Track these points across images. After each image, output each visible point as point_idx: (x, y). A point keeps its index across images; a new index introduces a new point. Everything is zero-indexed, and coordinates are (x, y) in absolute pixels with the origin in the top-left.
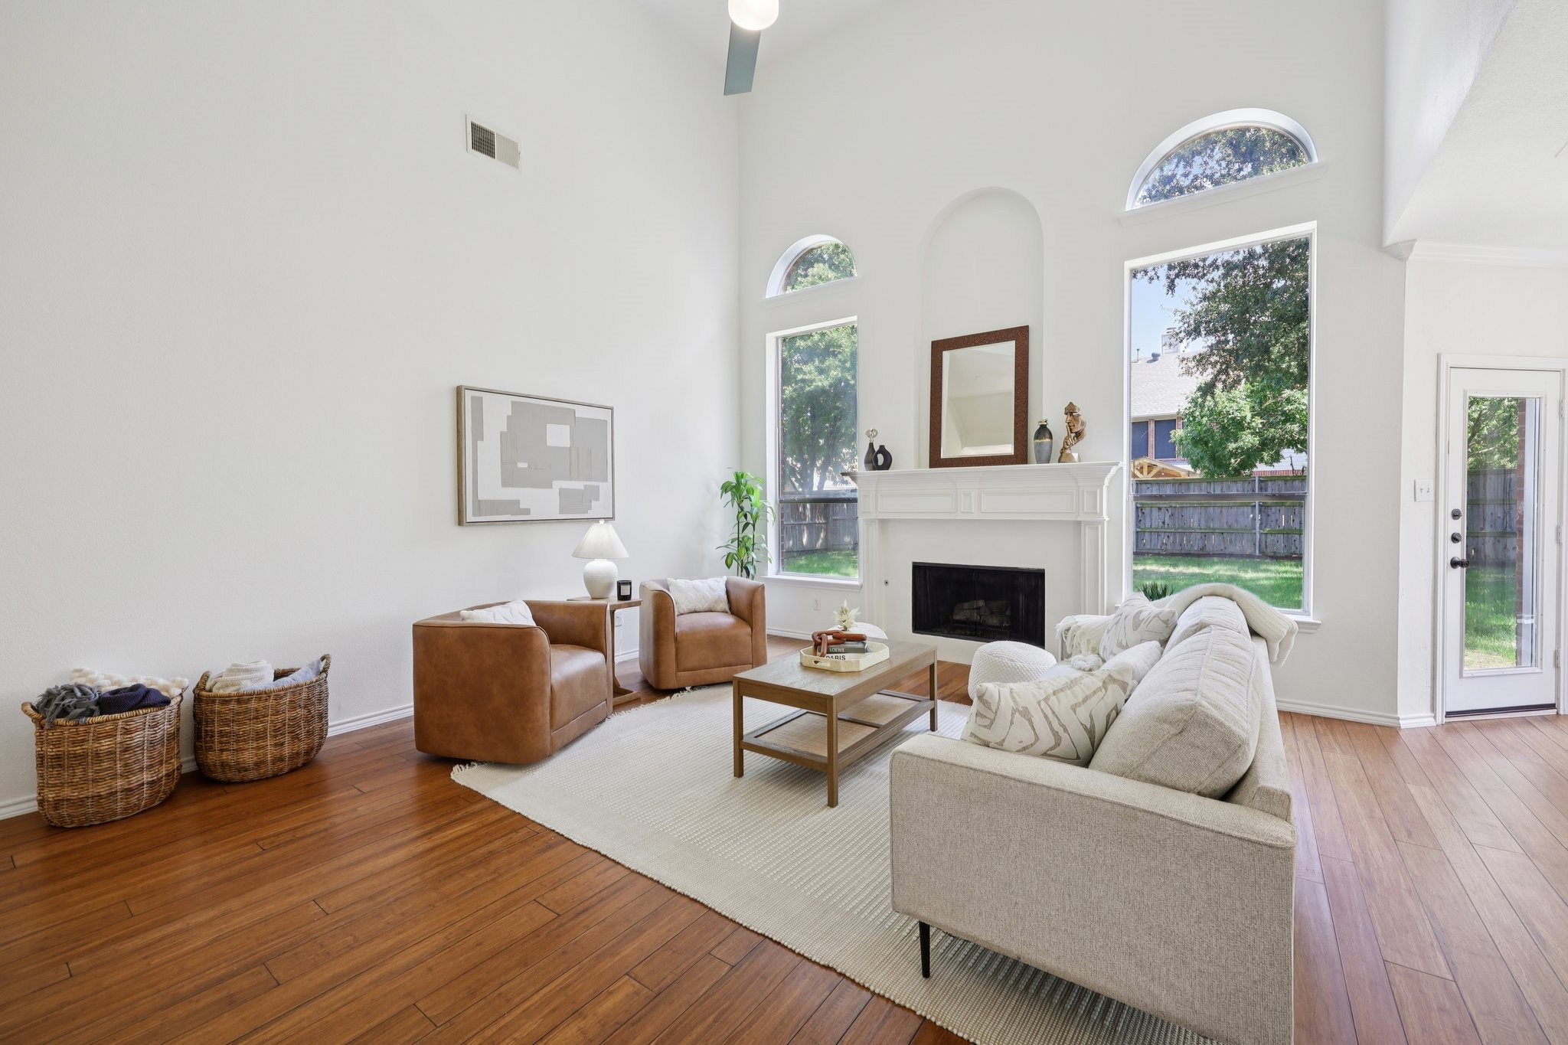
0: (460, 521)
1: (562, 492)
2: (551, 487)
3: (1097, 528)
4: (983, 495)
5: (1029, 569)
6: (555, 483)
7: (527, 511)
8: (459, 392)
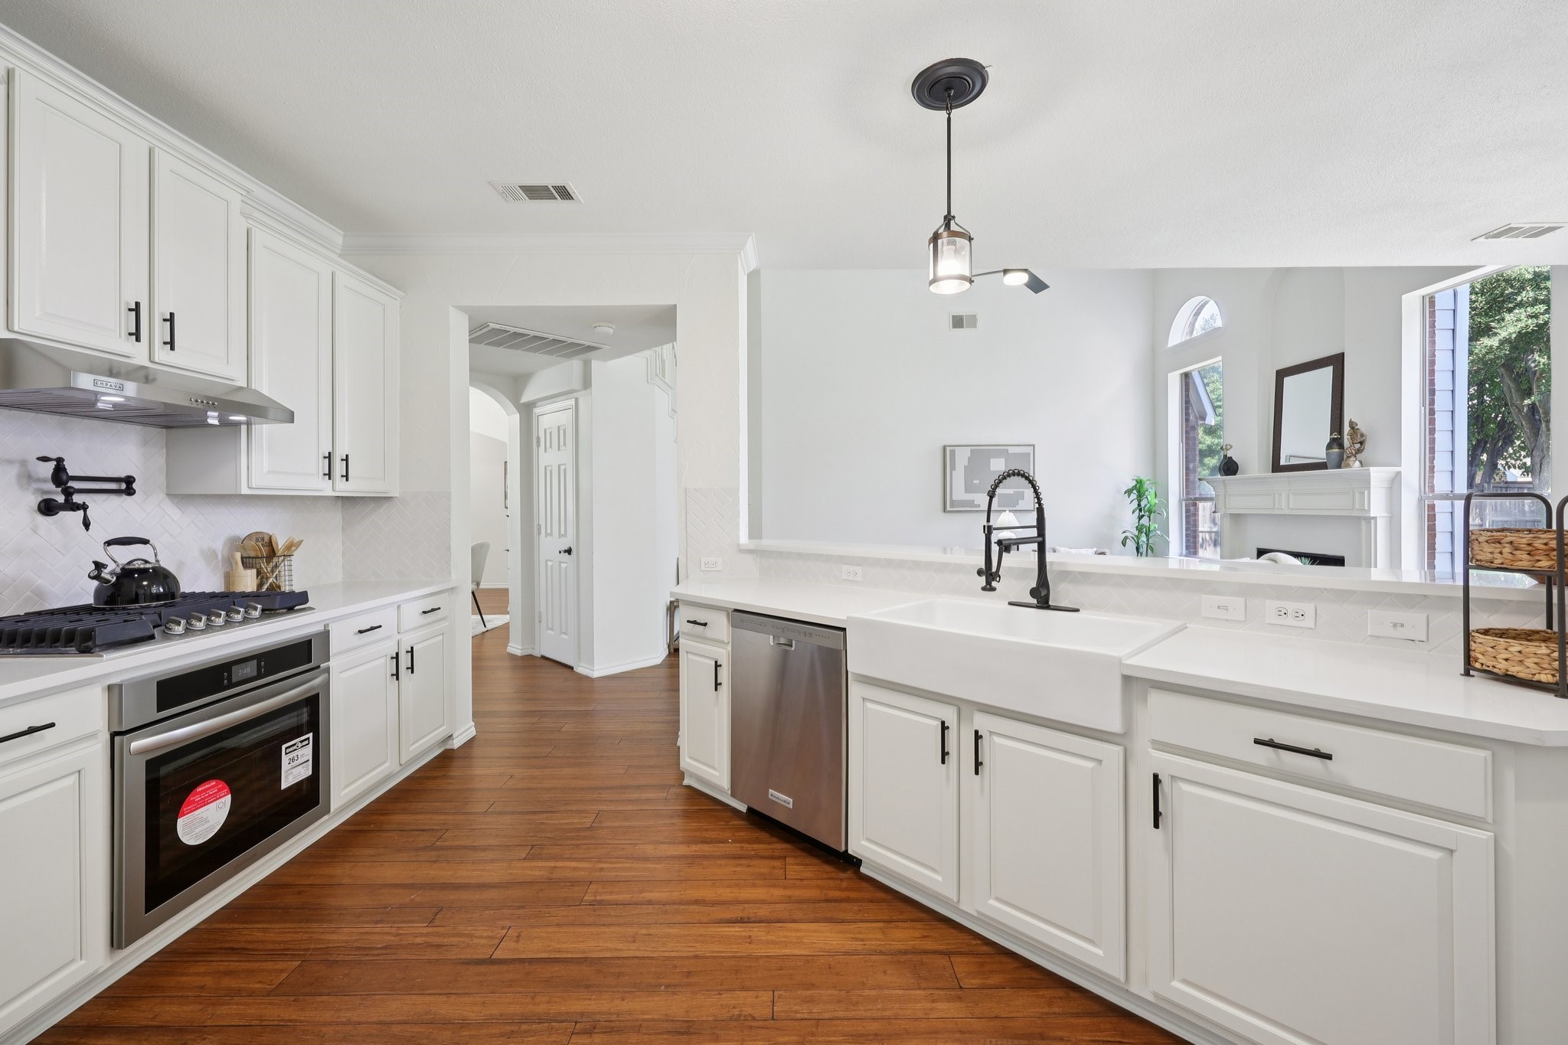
0: (945, 510)
3: (1370, 522)
4: (1291, 495)
5: (1334, 556)
8: (944, 448)
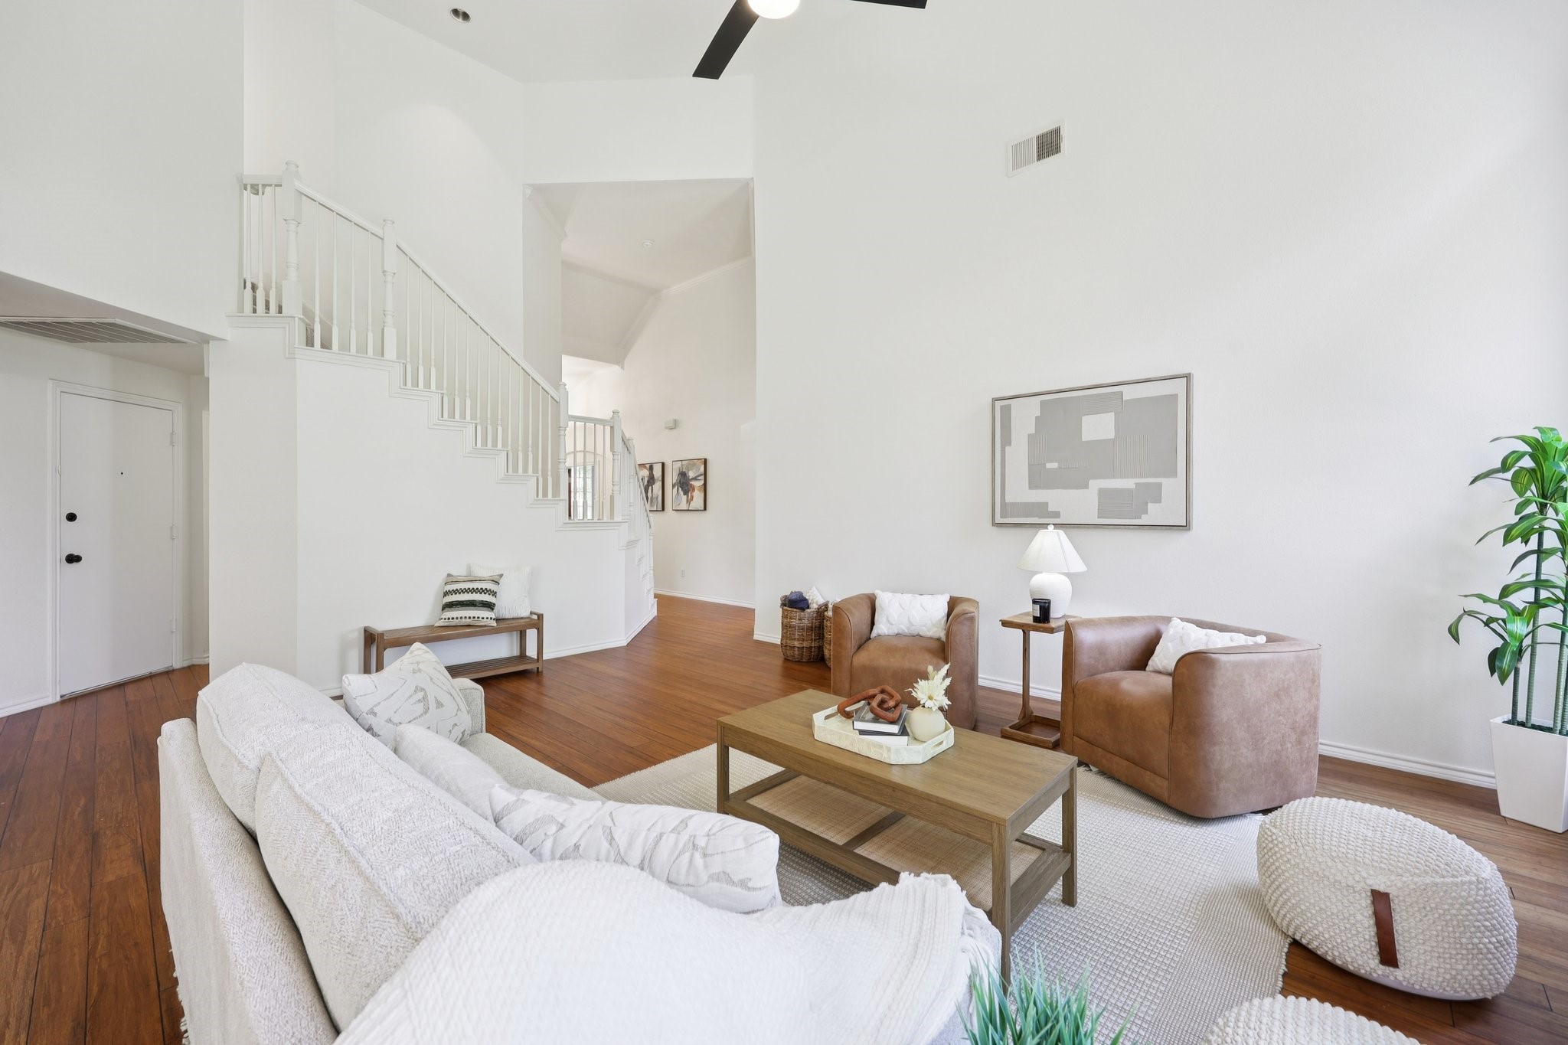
1: (1103, 494)
2: (1086, 487)
6: (1092, 483)
7: (1057, 515)
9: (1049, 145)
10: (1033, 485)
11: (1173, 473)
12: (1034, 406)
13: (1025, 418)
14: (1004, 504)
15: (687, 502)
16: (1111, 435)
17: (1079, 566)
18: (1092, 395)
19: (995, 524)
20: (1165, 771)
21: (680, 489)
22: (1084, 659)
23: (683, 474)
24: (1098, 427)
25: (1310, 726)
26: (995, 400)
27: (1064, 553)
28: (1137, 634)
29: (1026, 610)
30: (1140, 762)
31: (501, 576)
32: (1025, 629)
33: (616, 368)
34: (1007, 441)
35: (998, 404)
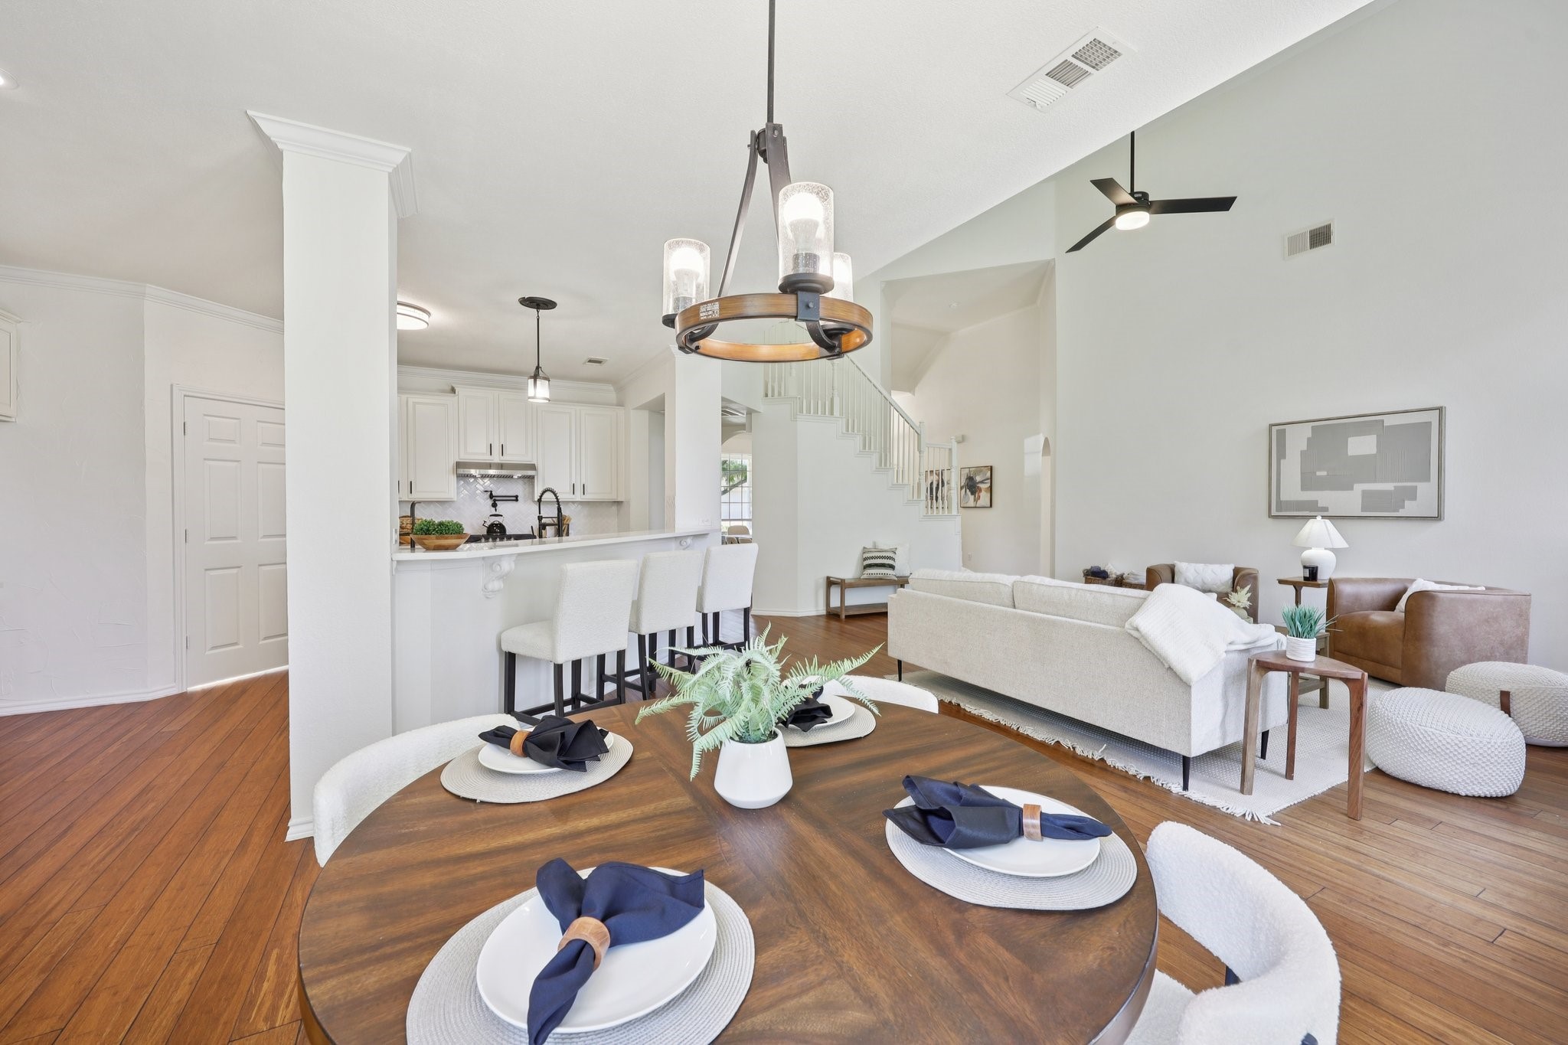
0: (1269, 514)
1: (1364, 493)
2: (1352, 489)
6: (1356, 486)
7: (1326, 509)
8: (1271, 428)
9: (1321, 237)
10: (1305, 487)
11: (1427, 479)
12: (1306, 431)
13: (1298, 441)
14: (1279, 502)
15: (975, 500)
16: (1374, 451)
17: (1340, 543)
18: (1359, 422)
19: (1270, 516)
20: (1399, 664)
21: (968, 490)
22: (1343, 602)
23: (970, 479)
24: (1362, 446)
25: (1518, 644)
26: (1271, 426)
27: (1329, 534)
28: (1388, 589)
29: (1299, 574)
30: (1383, 662)
31: (896, 549)
32: (1297, 586)
33: (908, 395)
34: (1282, 455)
35: (1274, 429)
